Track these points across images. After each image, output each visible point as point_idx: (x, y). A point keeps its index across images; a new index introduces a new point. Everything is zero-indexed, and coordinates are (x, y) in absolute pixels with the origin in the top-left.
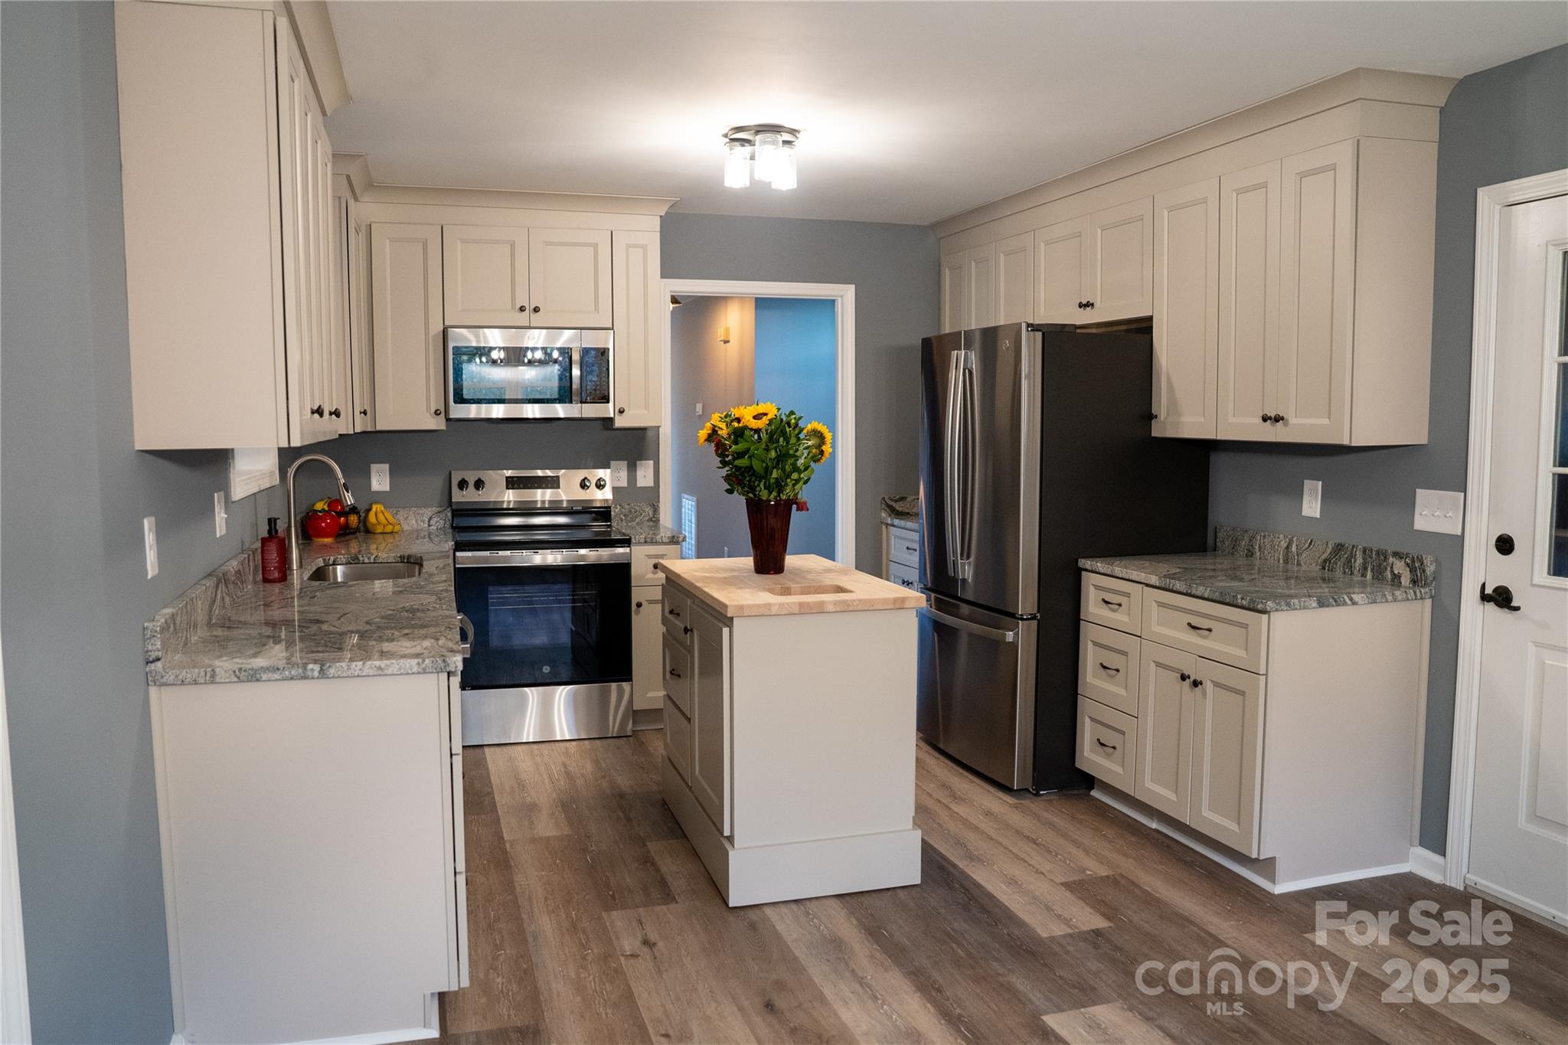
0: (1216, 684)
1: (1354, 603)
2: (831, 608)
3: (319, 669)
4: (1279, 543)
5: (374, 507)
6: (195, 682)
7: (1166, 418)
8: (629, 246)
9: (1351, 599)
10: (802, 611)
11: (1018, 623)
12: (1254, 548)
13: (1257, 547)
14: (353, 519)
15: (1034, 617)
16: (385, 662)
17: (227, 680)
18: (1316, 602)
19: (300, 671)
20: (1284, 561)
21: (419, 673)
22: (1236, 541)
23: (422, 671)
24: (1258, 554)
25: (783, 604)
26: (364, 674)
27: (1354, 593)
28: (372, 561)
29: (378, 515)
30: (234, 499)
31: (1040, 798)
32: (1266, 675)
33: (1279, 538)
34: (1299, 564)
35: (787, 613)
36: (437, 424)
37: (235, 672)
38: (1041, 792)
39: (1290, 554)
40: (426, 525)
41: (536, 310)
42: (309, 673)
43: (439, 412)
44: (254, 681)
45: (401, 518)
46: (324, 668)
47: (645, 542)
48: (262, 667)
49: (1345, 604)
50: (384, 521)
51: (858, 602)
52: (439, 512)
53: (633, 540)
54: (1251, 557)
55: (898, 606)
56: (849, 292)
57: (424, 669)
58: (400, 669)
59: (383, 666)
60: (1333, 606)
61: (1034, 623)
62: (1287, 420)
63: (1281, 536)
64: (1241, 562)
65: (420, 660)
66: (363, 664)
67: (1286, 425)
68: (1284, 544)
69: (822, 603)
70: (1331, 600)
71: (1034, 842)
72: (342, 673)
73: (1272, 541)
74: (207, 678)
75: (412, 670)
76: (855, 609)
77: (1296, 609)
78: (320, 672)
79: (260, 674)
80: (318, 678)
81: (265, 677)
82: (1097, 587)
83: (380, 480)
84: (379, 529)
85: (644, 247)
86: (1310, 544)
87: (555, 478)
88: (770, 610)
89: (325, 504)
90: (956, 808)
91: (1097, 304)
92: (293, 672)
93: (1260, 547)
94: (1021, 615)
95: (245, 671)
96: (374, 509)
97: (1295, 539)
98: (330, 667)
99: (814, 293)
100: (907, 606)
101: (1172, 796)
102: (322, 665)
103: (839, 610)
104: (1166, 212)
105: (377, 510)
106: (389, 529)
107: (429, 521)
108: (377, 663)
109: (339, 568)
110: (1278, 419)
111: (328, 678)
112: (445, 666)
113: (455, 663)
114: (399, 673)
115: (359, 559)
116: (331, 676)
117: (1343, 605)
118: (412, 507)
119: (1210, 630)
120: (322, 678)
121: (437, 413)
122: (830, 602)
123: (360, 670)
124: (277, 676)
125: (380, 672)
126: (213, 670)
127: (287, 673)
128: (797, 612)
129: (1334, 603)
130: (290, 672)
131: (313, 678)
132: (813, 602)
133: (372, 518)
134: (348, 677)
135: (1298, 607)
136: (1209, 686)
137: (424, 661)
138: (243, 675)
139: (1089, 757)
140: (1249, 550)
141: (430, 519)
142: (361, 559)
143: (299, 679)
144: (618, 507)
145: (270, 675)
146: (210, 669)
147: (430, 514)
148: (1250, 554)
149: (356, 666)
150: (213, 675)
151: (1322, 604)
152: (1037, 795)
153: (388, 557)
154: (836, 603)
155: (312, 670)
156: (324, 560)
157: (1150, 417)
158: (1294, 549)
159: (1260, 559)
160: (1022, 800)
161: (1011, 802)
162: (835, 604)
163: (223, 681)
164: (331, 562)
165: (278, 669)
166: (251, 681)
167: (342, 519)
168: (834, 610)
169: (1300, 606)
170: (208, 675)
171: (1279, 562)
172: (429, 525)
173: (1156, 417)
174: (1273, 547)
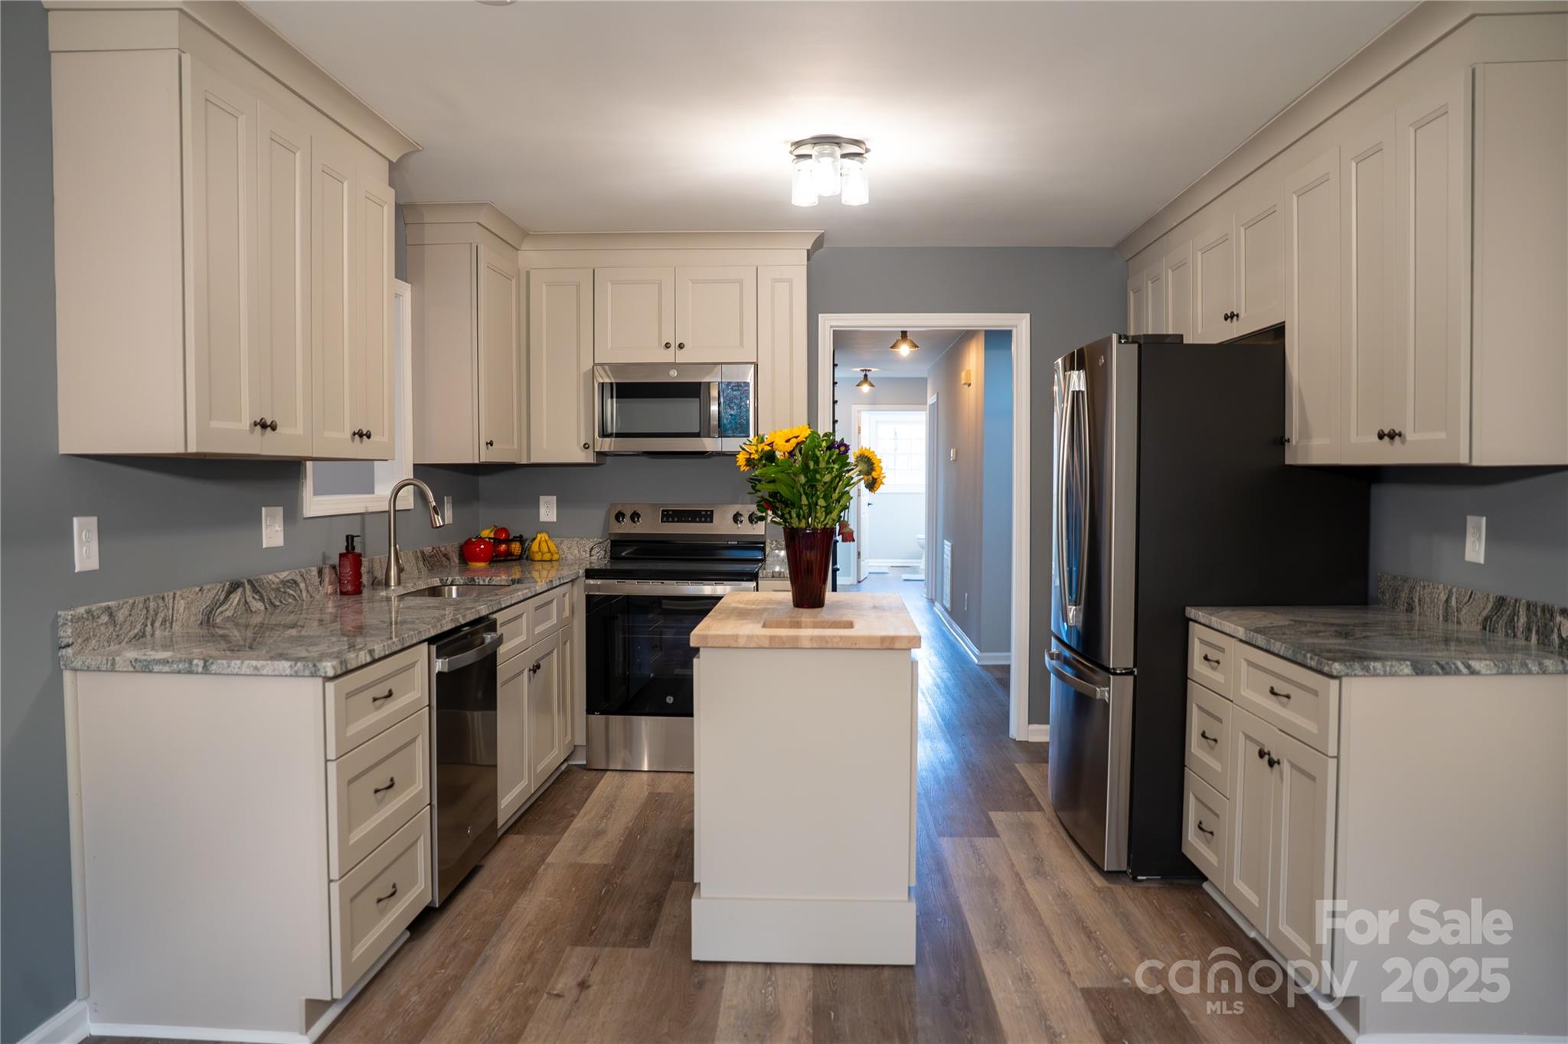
0: (1294, 766)
1: (1473, 672)
2: (806, 644)
3: (202, 665)
4: (1439, 595)
5: (539, 536)
6: (99, 670)
7: (1297, 442)
8: (776, 280)
9: (1468, 667)
10: (774, 646)
11: (1109, 678)
12: (1414, 602)
13: (1417, 601)
14: (516, 547)
15: (1130, 673)
16: (261, 662)
17: (125, 669)
18: (1410, 668)
19: (187, 665)
20: (1443, 618)
21: (291, 676)
22: (1396, 591)
23: (294, 674)
24: (1418, 608)
25: (752, 636)
26: (242, 672)
27: (1473, 659)
28: (487, 583)
29: (541, 544)
30: (305, 516)
31: (1137, 884)
32: (1338, 757)
33: (1438, 588)
34: (1459, 623)
35: (756, 646)
36: (587, 457)
37: (131, 662)
38: (1139, 878)
39: (1449, 609)
40: (588, 555)
41: (681, 346)
42: (194, 668)
43: (587, 446)
44: (148, 672)
45: (565, 548)
46: (207, 664)
47: (773, 577)
48: (154, 660)
49: (1458, 672)
50: (546, 550)
51: (838, 639)
52: (601, 543)
53: (760, 575)
54: (1411, 612)
55: (886, 645)
56: (1024, 321)
57: (296, 672)
58: (274, 670)
59: (259, 666)
60: (1438, 674)
61: (1131, 679)
62: (1405, 436)
63: (1441, 587)
64: (1402, 617)
65: (293, 663)
66: (242, 662)
67: (1403, 442)
68: (1443, 597)
69: (796, 638)
70: (1435, 666)
71: (1089, 935)
72: (223, 669)
73: (1431, 593)
74: (109, 666)
75: (285, 672)
76: (835, 646)
77: (1378, 675)
78: (203, 668)
79: (152, 666)
80: (202, 673)
81: (156, 668)
82: (1202, 642)
83: (548, 511)
84: (538, 557)
85: (790, 281)
86: (1470, 597)
87: (709, 513)
88: (736, 641)
89: (491, 532)
90: (1032, 887)
91: (1242, 316)
92: (180, 666)
93: (1420, 600)
94: (1114, 669)
95: (140, 661)
96: (538, 539)
97: (1454, 590)
98: (212, 663)
99: (991, 324)
100: (897, 645)
101: (1254, 899)
102: (206, 662)
103: (815, 646)
104: (1295, 198)
105: (541, 538)
106: (547, 557)
107: (591, 551)
108: (254, 663)
109: (454, 588)
110: (1392, 435)
111: (211, 674)
112: (315, 671)
113: (324, 668)
114: (273, 674)
115: (474, 580)
116: (213, 672)
117: (1455, 674)
118: (575, 537)
119: (1288, 697)
120: (205, 674)
121: (586, 447)
122: (806, 637)
123: (239, 668)
124: (166, 669)
125: (256, 672)
126: (113, 659)
127: (175, 666)
128: (767, 646)
129: (1440, 671)
130: (178, 665)
131: (197, 673)
132: (786, 636)
133: (535, 547)
134: (228, 674)
135: (1382, 673)
136: (1285, 766)
137: (296, 664)
138: (138, 666)
139: (1194, 844)
140: (1409, 604)
141: (592, 549)
142: (477, 581)
143: (184, 673)
144: (775, 543)
145: (161, 667)
146: (111, 658)
147: (591, 545)
148: (1410, 609)
149: (235, 664)
150: (113, 664)
151: (1419, 670)
152: (1134, 879)
153: (501, 580)
154: (812, 638)
155: (197, 665)
156: (441, 580)
157: (1281, 441)
158: (1453, 602)
159: (1420, 615)
160: (1112, 884)
161: (1099, 885)
162: (811, 640)
163: (121, 669)
164: (449, 582)
165: (168, 662)
166: (145, 672)
167: (504, 546)
168: (810, 646)
169: (1385, 671)
170: (109, 663)
171: (1438, 619)
172: (591, 556)
173: (1288, 441)
174: (1432, 602)
